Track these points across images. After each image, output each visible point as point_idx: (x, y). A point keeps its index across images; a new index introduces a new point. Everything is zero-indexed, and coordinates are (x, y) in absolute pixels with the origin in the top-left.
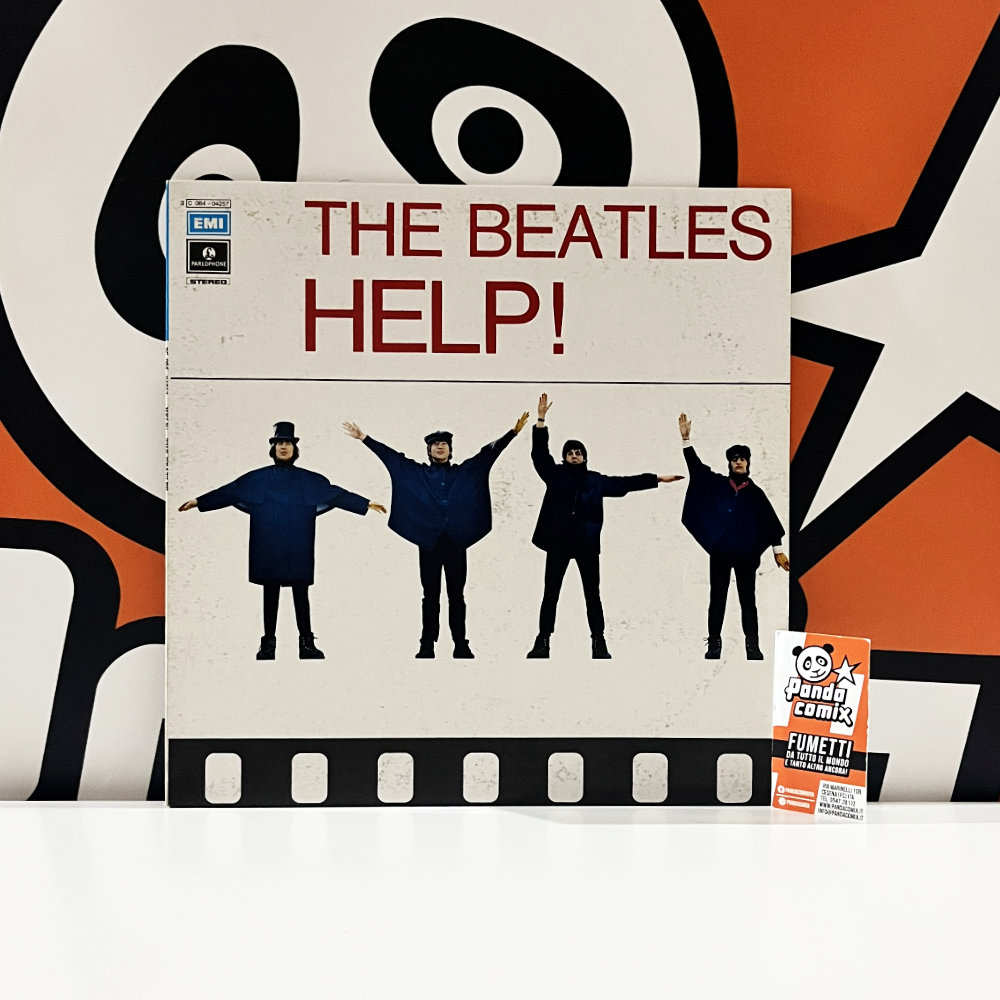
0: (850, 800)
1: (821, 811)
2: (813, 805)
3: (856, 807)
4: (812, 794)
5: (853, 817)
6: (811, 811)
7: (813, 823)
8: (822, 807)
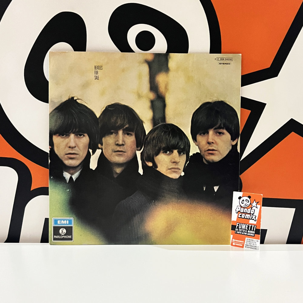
0: (255, 244)
1: (246, 247)
2: (243, 245)
3: (257, 246)
4: (243, 242)
5: (255, 249)
6: (243, 247)
7: (243, 250)
8: (246, 246)
